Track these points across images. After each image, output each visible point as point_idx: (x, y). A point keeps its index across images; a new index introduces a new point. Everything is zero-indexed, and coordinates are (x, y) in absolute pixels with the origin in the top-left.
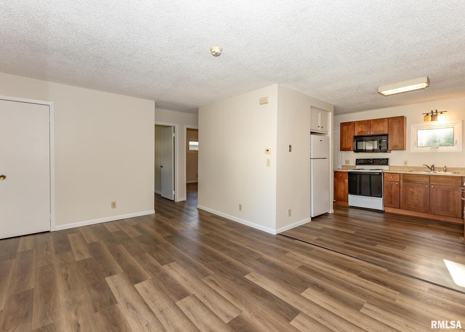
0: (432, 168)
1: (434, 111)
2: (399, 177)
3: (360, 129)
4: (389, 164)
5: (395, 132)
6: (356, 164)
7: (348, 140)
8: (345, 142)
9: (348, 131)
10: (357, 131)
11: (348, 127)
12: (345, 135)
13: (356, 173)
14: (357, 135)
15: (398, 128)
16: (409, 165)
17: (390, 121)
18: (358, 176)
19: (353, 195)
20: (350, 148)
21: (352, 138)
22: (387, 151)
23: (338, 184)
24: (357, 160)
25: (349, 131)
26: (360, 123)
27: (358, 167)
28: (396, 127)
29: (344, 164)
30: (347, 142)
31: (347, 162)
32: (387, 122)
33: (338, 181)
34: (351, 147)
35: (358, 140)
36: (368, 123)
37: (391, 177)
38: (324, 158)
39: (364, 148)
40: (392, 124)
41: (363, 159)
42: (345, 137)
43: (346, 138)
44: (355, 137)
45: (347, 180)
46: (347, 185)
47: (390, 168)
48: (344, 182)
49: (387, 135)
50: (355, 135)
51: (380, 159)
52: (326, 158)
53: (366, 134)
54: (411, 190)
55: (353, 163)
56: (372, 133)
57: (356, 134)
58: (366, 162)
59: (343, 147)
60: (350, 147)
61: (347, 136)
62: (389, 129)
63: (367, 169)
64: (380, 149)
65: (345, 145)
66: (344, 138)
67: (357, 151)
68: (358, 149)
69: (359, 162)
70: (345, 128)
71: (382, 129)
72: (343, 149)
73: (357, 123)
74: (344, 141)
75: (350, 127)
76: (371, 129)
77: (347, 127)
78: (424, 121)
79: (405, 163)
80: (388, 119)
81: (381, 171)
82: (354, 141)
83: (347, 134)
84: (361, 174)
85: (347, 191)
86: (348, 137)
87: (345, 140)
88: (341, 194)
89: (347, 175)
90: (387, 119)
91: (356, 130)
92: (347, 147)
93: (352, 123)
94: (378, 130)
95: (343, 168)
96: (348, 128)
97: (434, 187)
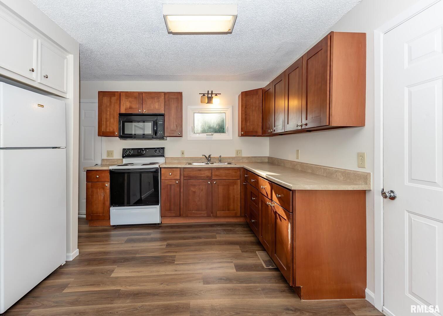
0: (209, 159)
1: (210, 92)
2: (179, 172)
3: (128, 105)
4: (165, 155)
5: (173, 111)
6: (123, 157)
7: (110, 119)
8: (106, 122)
9: (110, 105)
10: (125, 107)
11: (111, 99)
12: (106, 110)
13: (124, 171)
14: (124, 113)
15: (176, 107)
16: (186, 156)
17: (167, 96)
18: (126, 175)
19: (118, 206)
20: (114, 132)
21: (117, 117)
22: (164, 137)
23: (92, 192)
24: (124, 150)
25: (113, 106)
26: (129, 95)
27: (126, 161)
28: (173, 106)
29: (105, 157)
30: (108, 123)
31: (110, 153)
32: (163, 97)
33: (92, 187)
34: (115, 130)
35: (125, 119)
36: (140, 97)
37: (170, 174)
38: (54, 148)
39: (133, 133)
40: (169, 100)
41: (132, 149)
42: (106, 114)
43: (108, 117)
44: (121, 115)
45: (109, 184)
46: (108, 191)
47: (165, 160)
48: (104, 187)
49: (163, 115)
50: (121, 113)
51: (155, 148)
52: (59, 148)
53: (136, 112)
54: (192, 189)
55: (118, 155)
56: (145, 111)
57: (123, 111)
58: (136, 153)
59: (103, 129)
60: (113, 130)
61: (108, 113)
62: (166, 107)
63: (138, 163)
64: (156, 135)
65: (106, 127)
66: (104, 116)
67: (124, 136)
68: (126, 133)
69: (127, 153)
70: (106, 100)
71: (157, 107)
72: (102, 133)
73: (124, 94)
74: (104, 120)
75: (114, 99)
76: (144, 106)
77: (109, 99)
78: (201, 102)
79: (182, 153)
80: (165, 93)
81: (156, 166)
82: (120, 121)
83: (108, 109)
84: (129, 173)
85: (108, 203)
86: (110, 115)
87: (106, 119)
88: (98, 208)
89: (108, 175)
90: (163, 94)
91: (123, 105)
92: (110, 130)
93: (116, 93)
94: (152, 107)
95: (103, 163)
96: (111, 102)
97: (216, 183)
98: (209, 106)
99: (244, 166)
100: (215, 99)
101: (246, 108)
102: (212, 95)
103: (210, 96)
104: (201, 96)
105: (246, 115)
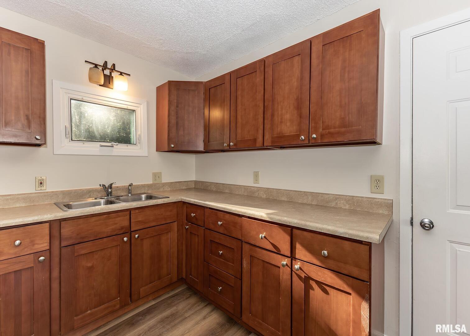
0: (109, 190)
28: (17, 66)
37: (18, 243)
78: (89, 81)
97: (138, 237)
98: (105, 91)
99: (182, 198)
100: (119, 82)
101: (177, 107)
102: (111, 73)
103: (107, 72)
104: (91, 69)
105: (177, 118)
